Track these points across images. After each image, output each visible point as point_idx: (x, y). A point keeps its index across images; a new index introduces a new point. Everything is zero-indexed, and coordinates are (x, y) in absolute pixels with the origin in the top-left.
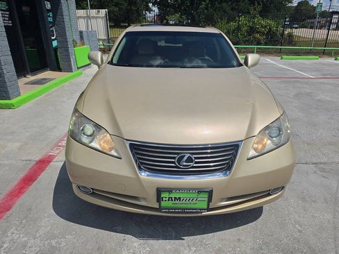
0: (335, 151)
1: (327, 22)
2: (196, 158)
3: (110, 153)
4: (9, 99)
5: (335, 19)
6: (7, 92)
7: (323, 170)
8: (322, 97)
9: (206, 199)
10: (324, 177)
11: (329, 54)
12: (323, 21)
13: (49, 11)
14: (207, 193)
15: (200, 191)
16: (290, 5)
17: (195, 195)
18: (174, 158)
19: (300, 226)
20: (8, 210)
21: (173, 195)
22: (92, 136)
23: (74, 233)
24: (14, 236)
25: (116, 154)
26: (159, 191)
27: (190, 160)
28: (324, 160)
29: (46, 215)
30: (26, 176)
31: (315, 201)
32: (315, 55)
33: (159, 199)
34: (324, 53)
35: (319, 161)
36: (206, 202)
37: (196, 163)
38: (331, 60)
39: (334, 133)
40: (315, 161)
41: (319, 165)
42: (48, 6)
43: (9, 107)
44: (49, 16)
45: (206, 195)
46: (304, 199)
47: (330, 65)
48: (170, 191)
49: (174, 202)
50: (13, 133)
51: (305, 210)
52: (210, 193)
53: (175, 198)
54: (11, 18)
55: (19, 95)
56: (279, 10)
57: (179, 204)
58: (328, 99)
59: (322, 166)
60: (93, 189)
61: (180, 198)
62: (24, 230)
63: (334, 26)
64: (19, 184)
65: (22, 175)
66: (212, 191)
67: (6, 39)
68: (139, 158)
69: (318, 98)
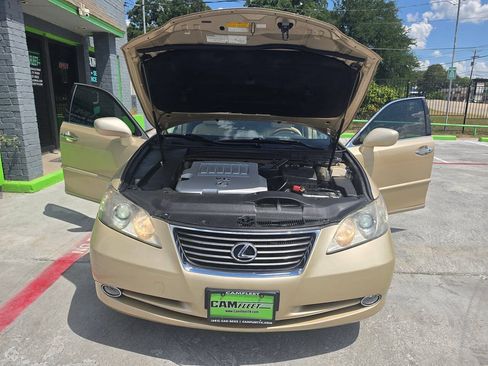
0: (469, 259)
1: (469, 91)
2: (258, 249)
3: (148, 241)
4: (27, 179)
5: (480, 88)
6: (25, 170)
7: (451, 283)
8: (458, 188)
9: (271, 306)
10: (452, 292)
11: (470, 133)
12: (464, 91)
13: (93, 69)
14: (273, 298)
15: (263, 294)
16: (416, 69)
17: (256, 300)
18: (230, 248)
19: (413, 356)
20: (8, 323)
21: (227, 299)
22: (127, 219)
23: (95, 355)
24: (12, 357)
25: (155, 242)
26: (208, 293)
27: (250, 251)
28: (454, 269)
29: (59, 331)
30: (38, 279)
31: (436, 324)
32: (451, 134)
33: (208, 304)
34: (463, 132)
35: (446, 271)
36: (271, 311)
37: (259, 255)
38: (474, 141)
39: (470, 235)
40: (441, 271)
41: (446, 277)
42: (93, 62)
43: (25, 190)
44: (93, 75)
45: (270, 300)
46: (421, 320)
47: (472, 147)
48: (222, 292)
49: (227, 309)
50: (27, 224)
51: (421, 335)
52: (277, 297)
53: (229, 303)
54: (42, 76)
55: (41, 175)
56: (402, 76)
57: (235, 313)
58: (465, 190)
59: (450, 277)
60: (122, 290)
61: (235, 303)
62: (26, 350)
63: (480, 98)
64: (27, 290)
65: (32, 278)
66: (278, 294)
67: (33, 102)
68: (184, 248)
69: (452, 189)
